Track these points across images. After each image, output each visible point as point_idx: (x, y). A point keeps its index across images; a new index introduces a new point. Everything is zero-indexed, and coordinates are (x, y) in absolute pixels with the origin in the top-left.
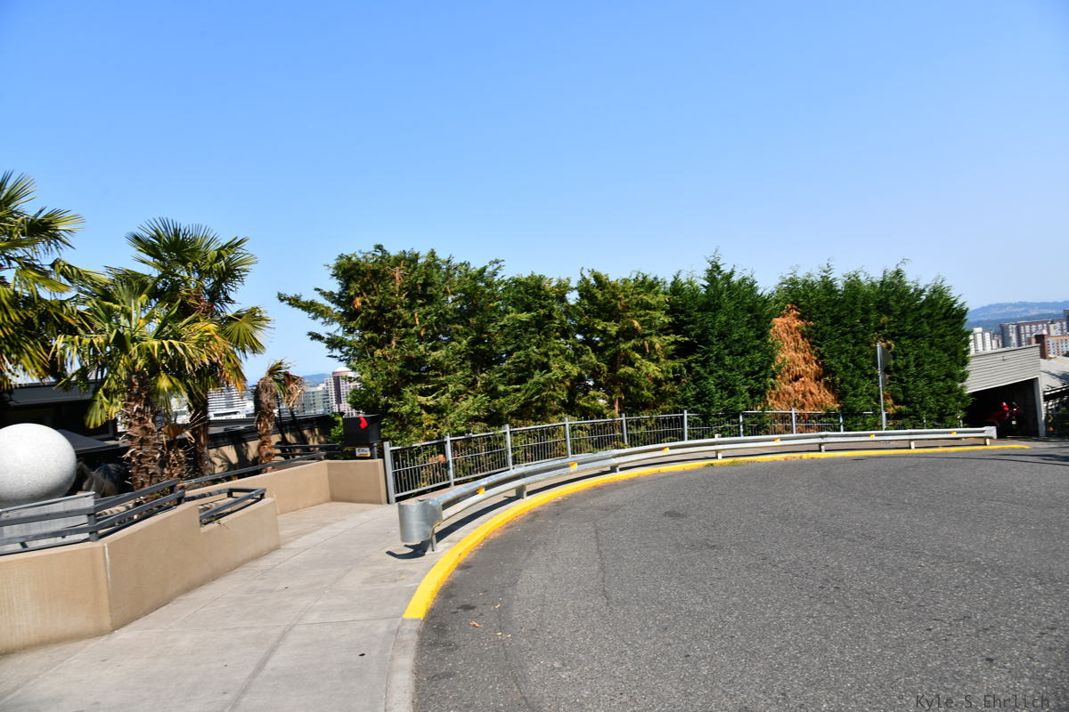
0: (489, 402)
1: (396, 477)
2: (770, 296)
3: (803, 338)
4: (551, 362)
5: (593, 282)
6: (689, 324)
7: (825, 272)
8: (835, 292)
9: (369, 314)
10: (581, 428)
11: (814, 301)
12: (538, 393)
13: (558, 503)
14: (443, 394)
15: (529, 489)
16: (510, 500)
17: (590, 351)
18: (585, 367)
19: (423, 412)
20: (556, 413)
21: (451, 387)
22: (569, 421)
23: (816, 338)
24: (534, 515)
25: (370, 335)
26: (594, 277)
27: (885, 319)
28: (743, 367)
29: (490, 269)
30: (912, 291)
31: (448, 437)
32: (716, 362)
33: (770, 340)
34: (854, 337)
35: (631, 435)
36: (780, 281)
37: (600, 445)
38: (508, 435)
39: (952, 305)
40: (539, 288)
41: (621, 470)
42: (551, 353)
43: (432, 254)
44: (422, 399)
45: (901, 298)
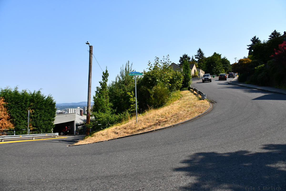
7: (16, 89)
8: (19, 95)
11: (9, 97)
23: (9, 108)
30: (42, 97)
34: (22, 108)
39: (52, 101)
45: (38, 98)
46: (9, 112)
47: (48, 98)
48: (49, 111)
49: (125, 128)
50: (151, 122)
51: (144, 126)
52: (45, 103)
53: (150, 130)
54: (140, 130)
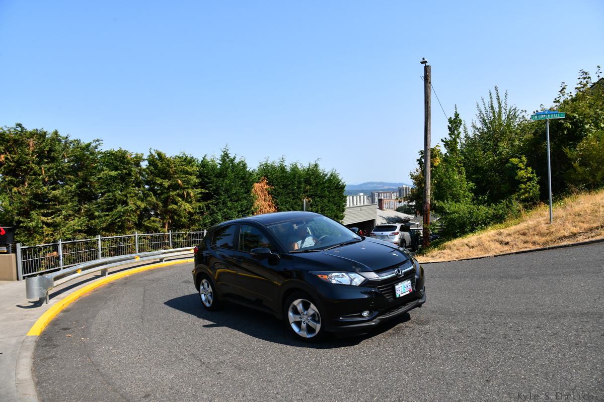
0: (88, 221)
1: (24, 264)
2: (253, 172)
3: (268, 194)
4: (128, 201)
5: (157, 157)
6: (209, 183)
7: (281, 162)
8: (286, 172)
9: (11, 165)
10: (145, 238)
11: (275, 176)
12: (120, 217)
13: (126, 278)
14: (59, 216)
15: (109, 271)
16: (98, 277)
17: (152, 195)
18: (150, 203)
19: (45, 226)
20: (130, 229)
21: (64, 212)
22: (137, 234)
23: (275, 195)
24: (111, 284)
25: (10, 178)
26: (158, 154)
27: (308, 187)
28: (237, 208)
29: (93, 144)
30: (322, 174)
31: (60, 241)
32: (223, 204)
33: (252, 195)
34: (293, 196)
35: (174, 242)
36: (260, 164)
37: (156, 247)
38: (100, 242)
39: (339, 182)
40: (124, 158)
41: (165, 261)
42: (128, 195)
43: (56, 133)
44: (45, 219)
45: (316, 177)
46: (276, 202)
47: (332, 175)
48: (335, 200)
49: (524, 234)
50: (592, 222)
51: (575, 230)
52: (329, 185)
53: (591, 239)
54: (565, 237)
